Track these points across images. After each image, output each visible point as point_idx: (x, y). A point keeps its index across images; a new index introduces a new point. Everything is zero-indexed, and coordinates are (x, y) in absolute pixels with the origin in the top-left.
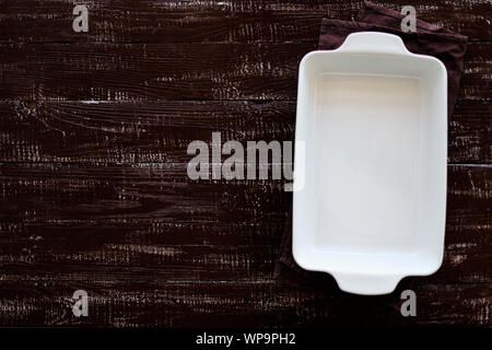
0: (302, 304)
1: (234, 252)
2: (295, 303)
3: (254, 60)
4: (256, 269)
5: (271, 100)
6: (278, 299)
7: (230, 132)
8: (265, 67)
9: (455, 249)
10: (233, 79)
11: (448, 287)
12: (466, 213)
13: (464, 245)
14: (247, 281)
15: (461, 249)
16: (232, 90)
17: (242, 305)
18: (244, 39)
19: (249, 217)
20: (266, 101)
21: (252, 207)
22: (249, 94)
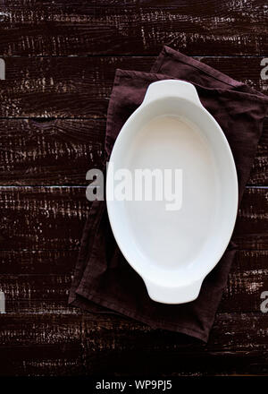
0: (87, 335)
1: (14, 282)
2: (80, 335)
3: (35, 75)
4: (38, 299)
5: (53, 118)
6: (62, 330)
7: (9, 153)
8: (48, 82)
9: (251, 276)
10: (13, 96)
11: (243, 316)
12: (261, 238)
13: (260, 272)
14: (27, 311)
15: (258, 275)
16: (11, 107)
17: (23, 337)
18: (25, 53)
19: (30, 244)
20: (49, 120)
21: (33, 233)
22: (31, 112)
